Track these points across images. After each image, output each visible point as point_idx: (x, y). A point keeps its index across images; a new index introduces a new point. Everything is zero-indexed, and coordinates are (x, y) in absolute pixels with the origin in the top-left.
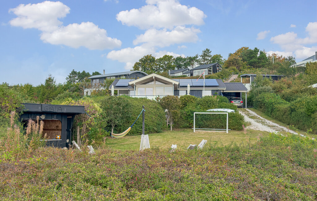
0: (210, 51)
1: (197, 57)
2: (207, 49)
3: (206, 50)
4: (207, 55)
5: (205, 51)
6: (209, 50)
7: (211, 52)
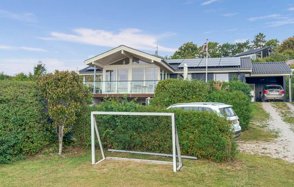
1: (247, 43)
3: (259, 35)
4: (260, 41)
6: (262, 35)
7: (265, 36)
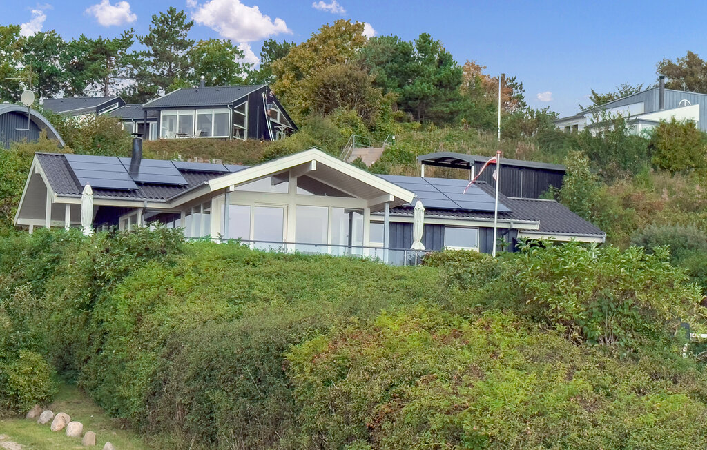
0: (186, 22)
1: (126, 42)
2: (171, 11)
3: (166, 14)
5: (164, 21)
6: (180, 17)
7: (191, 24)
